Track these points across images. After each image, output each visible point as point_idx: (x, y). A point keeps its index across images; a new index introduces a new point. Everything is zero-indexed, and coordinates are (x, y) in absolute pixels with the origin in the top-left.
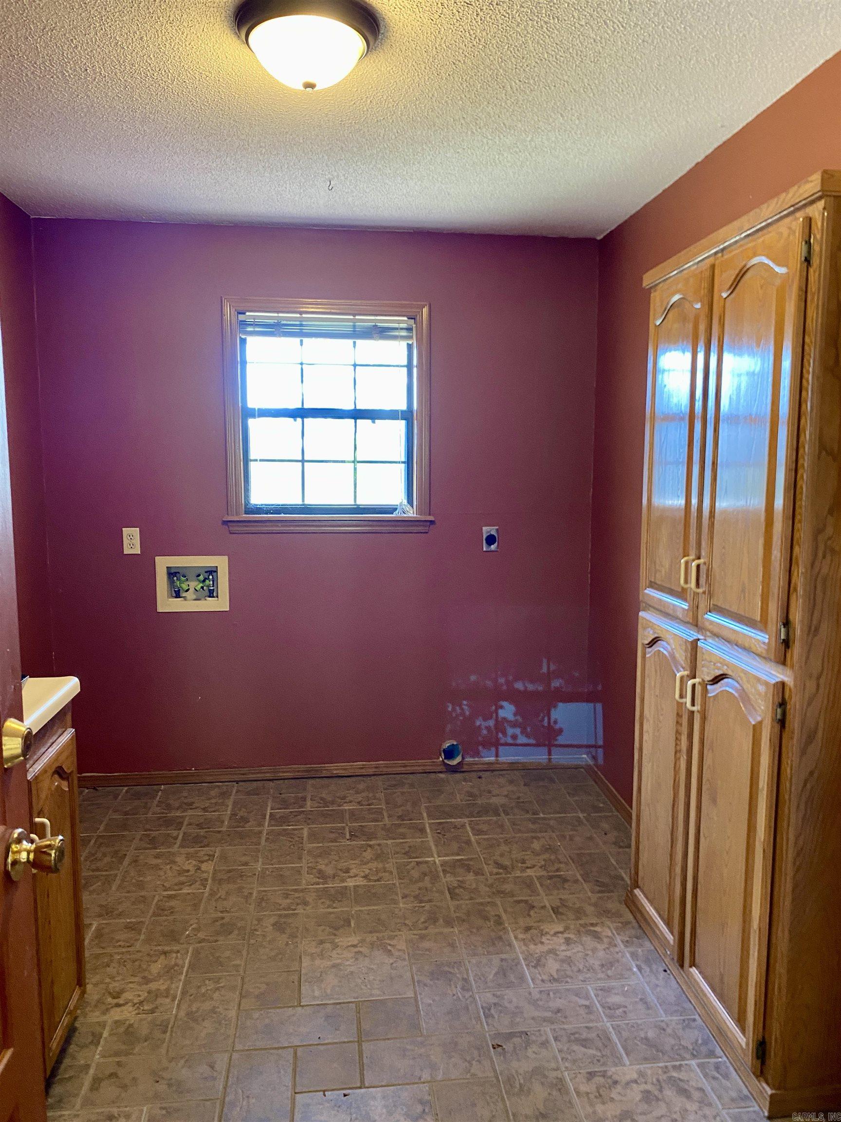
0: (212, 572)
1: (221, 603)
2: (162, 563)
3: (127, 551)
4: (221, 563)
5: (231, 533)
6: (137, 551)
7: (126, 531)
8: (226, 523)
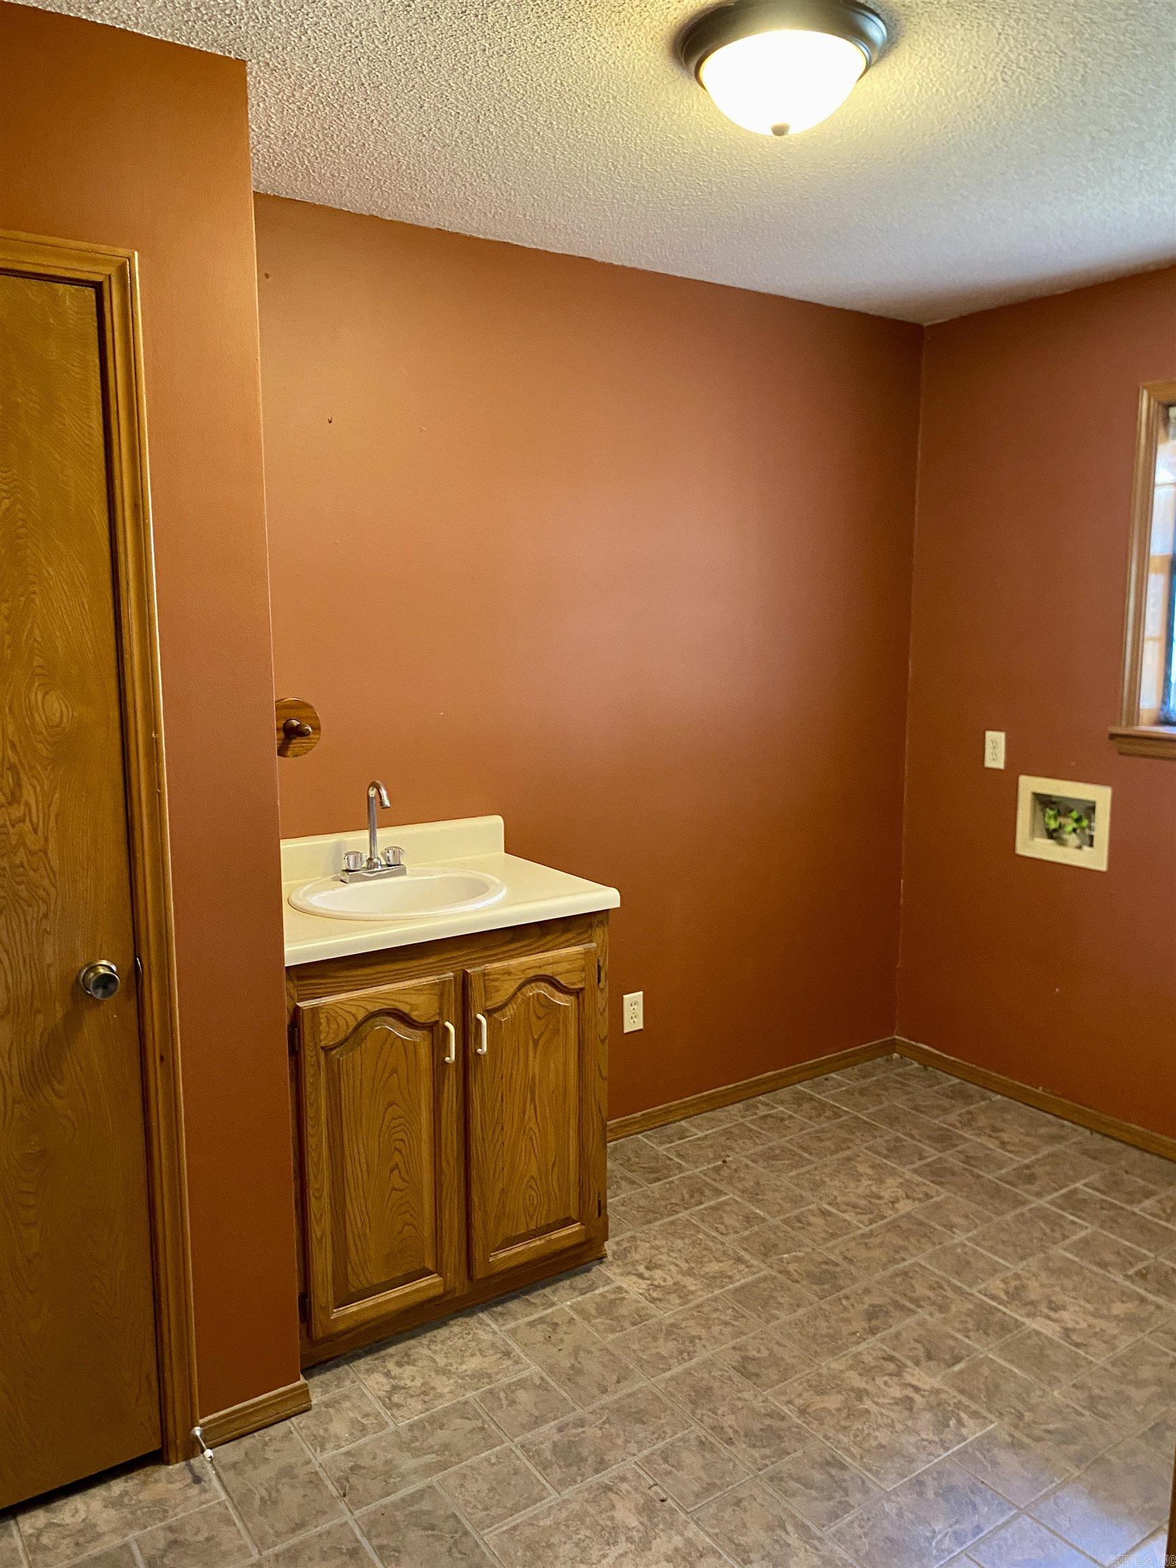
0: (1090, 809)
1: (1095, 858)
2: (1029, 785)
3: (989, 763)
4: (1101, 796)
5: (1121, 754)
6: (1000, 765)
7: (990, 735)
8: (1113, 736)
